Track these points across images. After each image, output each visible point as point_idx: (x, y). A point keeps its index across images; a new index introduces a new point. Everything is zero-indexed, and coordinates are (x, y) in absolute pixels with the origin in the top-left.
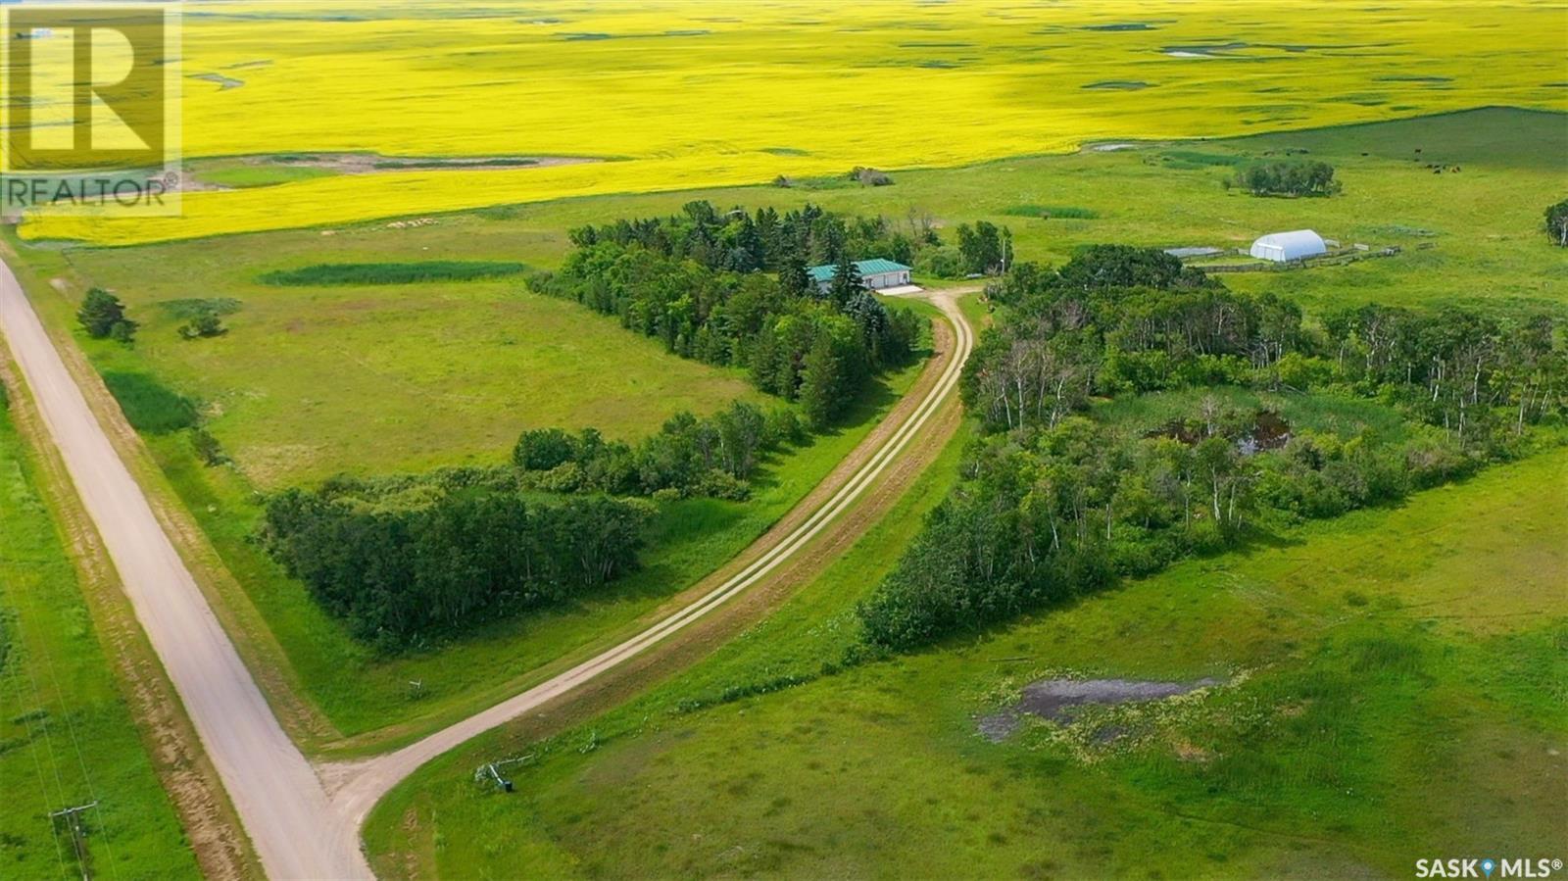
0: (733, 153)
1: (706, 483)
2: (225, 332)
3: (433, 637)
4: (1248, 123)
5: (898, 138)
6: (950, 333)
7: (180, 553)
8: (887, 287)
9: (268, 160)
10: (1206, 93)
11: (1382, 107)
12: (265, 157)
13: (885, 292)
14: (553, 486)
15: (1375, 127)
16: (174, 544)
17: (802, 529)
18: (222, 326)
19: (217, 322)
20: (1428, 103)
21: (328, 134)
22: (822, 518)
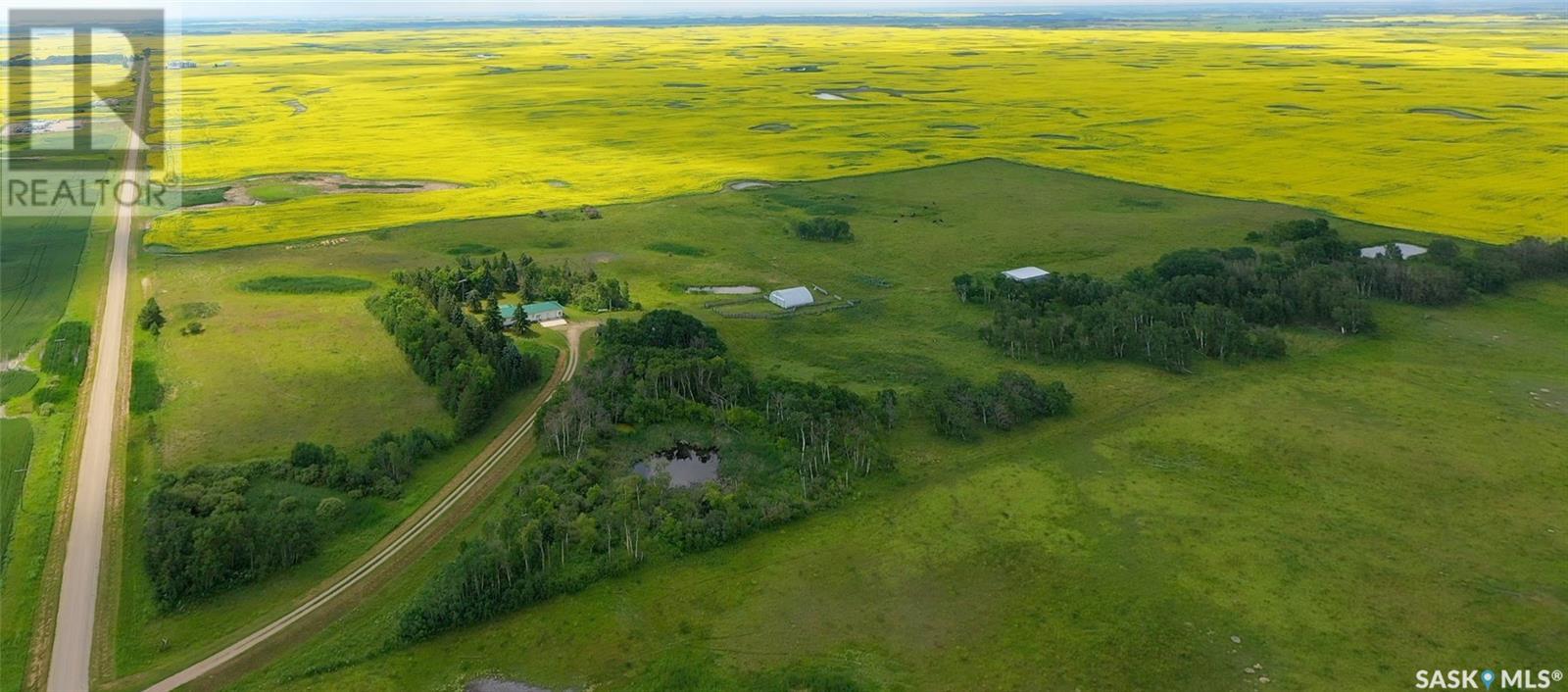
0: (529, 183)
1: (378, 487)
2: (203, 330)
3: (190, 602)
4: (832, 167)
5: (623, 175)
6: (566, 362)
7: (106, 512)
8: (549, 319)
9: (288, 180)
10: (820, 137)
11: (920, 155)
12: (286, 177)
13: (545, 324)
14: (303, 480)
15: (908, 173)
16: (106, 505)
17: (410, 532)
18: (203, 328)
19: (200, 326)
20: (950, 151)
21: (328, 158)
22: (425, 523)
